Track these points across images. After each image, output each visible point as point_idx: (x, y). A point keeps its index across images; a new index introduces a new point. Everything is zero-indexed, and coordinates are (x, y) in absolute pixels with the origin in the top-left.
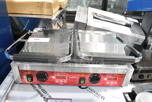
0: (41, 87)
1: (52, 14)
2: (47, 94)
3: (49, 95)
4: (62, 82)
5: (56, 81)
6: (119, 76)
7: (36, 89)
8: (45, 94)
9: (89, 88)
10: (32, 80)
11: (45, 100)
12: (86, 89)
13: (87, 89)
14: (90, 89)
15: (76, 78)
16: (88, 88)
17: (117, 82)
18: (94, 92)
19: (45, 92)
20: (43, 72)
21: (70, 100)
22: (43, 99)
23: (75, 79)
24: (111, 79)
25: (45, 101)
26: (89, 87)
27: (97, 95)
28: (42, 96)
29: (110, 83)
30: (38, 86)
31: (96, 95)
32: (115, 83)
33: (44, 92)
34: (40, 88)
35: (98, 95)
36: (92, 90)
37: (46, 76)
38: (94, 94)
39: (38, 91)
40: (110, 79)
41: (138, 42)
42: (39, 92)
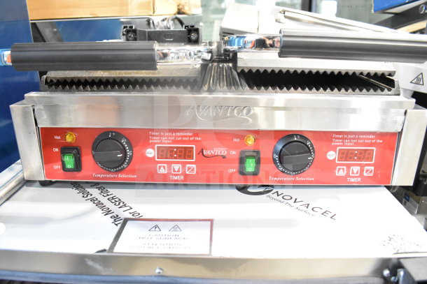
0: (109, 194)
2: (128, 208)
3: (131, 211)
4: (178, 171)
5: (160, 167)
6: (378, 141)
7: (89, 197)
8: (120, 207)
10: (78, 166)
11: (116, 223)
12: (267, 195)
13: (270, 194)
14: (278, 196)
15: (228, 152)
16: (272, 192)
17: (373, 168)
18: (295, 202)
20: (114, 134)
21: (209, 223)
22: (112, 220)
23: (224, 157)
24: (352, 154)
25: (117, 225)
26: (274, 191)
27: (307, 207)
28: (108, 212)
29: (348, 173)
30: (100, 191)
31: (303, 208)
32: (367, 171)
33: (117, 203)
34: (105, 195)
35: (311, 207)
36: (287, 198)
37: (124, 148)
38: (297, 205)
39: (96, 202)
40: (349, 155)
42: (99, 204)
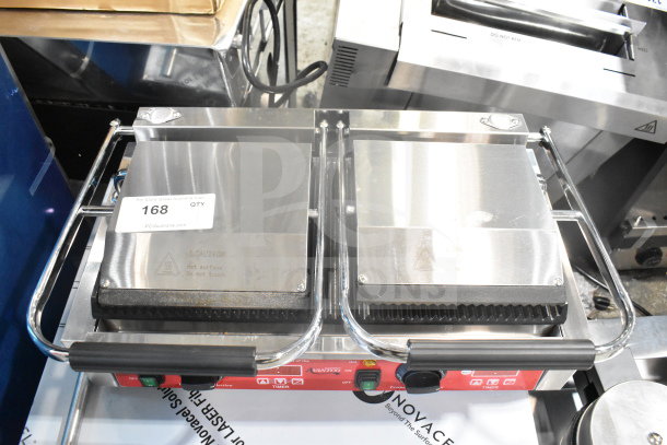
0: (201, 398)
1: (215, 9)
2: (228, 431)
3: (233, 437)
4: (283, 382)
5: (261, 381)
7: (180, 408)
8: (220, 430)
9: (398, 397)
12: (386, 403)
14: (399, 404)
15: (343, 370)
16: (393, 397)
19: (220, 424)
23: (337, 373)
26: (396, 394)
27: (429, 430)
28: (208, 440)
29: (484, 383)
30: (189, 394)
31: (424, 432)
32: (508, 382)
33: (214, 419)
34: (197, 402)
35: (432, 432)
36: (409, 410)
38: (417, 425)
39: (190, 418)
41: (652, 131)
42: (194, 422)
